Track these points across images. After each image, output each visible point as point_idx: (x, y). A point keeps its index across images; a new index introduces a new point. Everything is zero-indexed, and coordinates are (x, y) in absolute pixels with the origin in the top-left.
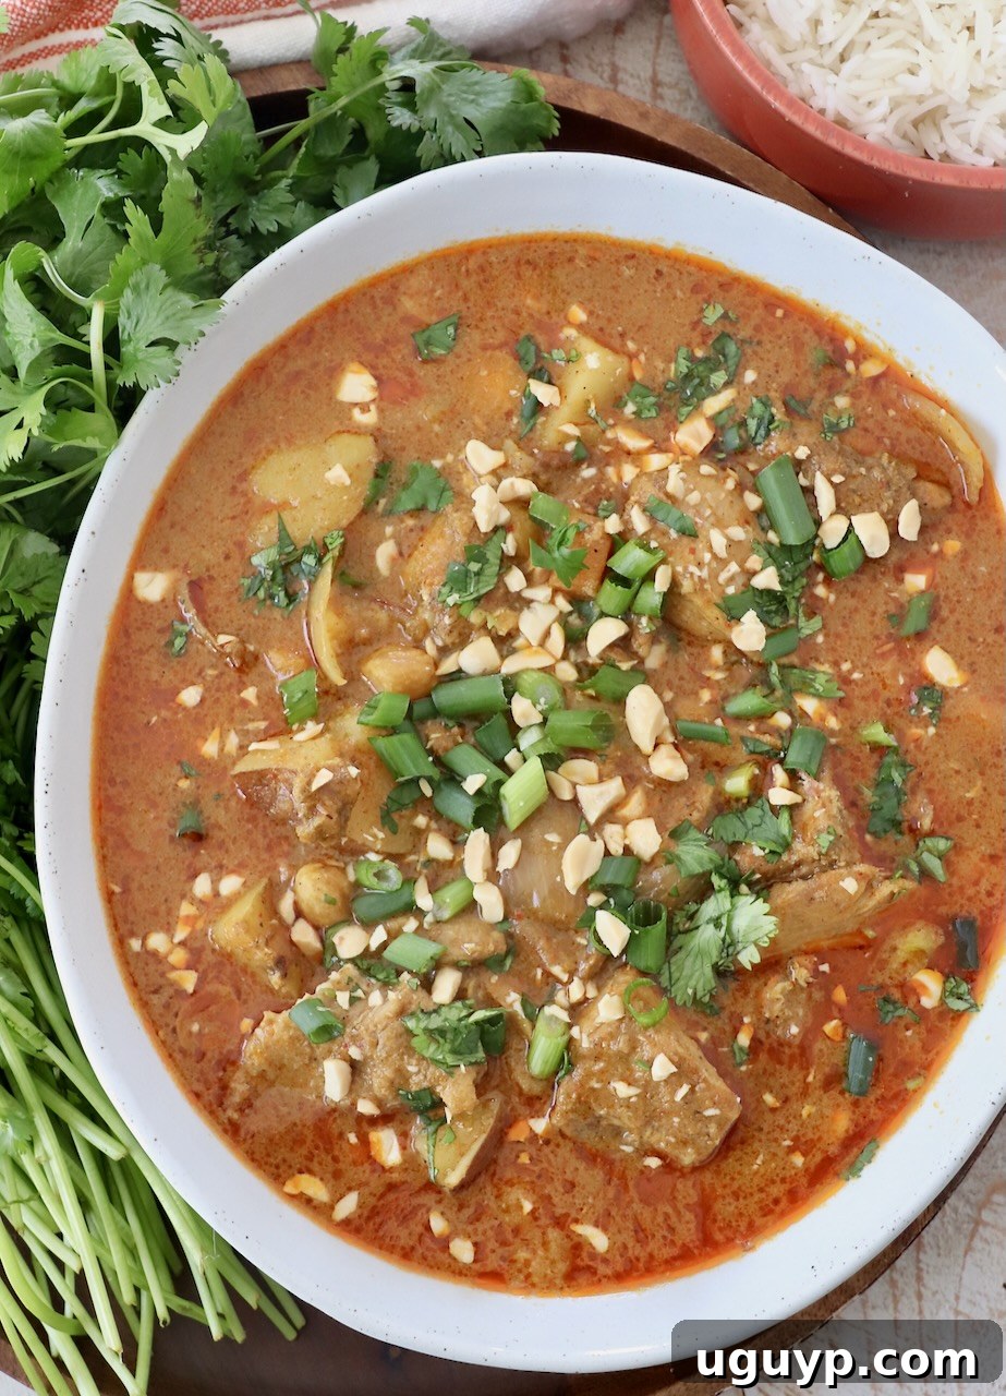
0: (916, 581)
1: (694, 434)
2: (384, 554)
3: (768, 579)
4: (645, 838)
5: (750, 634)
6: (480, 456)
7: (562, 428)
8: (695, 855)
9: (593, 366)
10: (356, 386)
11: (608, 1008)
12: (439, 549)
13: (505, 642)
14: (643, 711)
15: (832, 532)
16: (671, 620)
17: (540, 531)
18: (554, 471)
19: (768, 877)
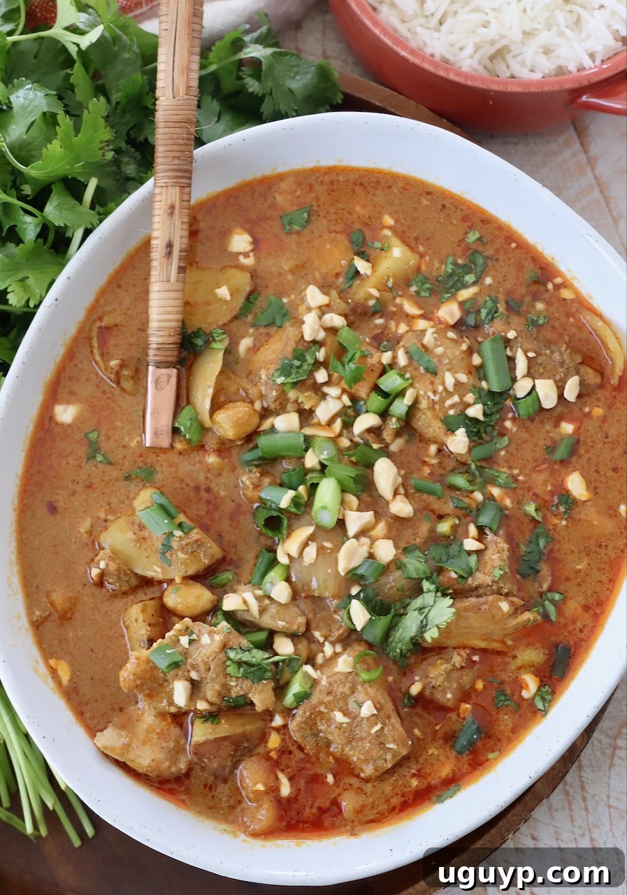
0: (568, 428)
1: (449, 312)
2: (245, 344)
3: (476, 411)
4: (386, 551)
5: (459, 442)
6: (314, 296)
7: (369, 291)
8: (415, 565)
9: (397, 255)
10: (240, 242)
11: (344, 663)
12: (278, 348)
13: (306, 416)
14: (385, 474)
15: (522, 388)
16: (408, 425)
17: (341, 351)
18: (358, 315)
19: (457, 593)
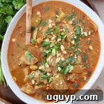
0: (89, 39)
1: (71, 22)
2: (40, 28)
3: (75, 37)
4: (63, 59)
5: (73, 42)
6: (50, 21)
7: (59, 20)
8: (67, 61)
9: (62, 14)
10: (39, 13)
11: (57, 76)
13: (50, 39)
14: (62, 47)
15: (82, 33)
16: (66, 40)
17: (55, 29)
18: (57, 24)
19: (74, 65)
